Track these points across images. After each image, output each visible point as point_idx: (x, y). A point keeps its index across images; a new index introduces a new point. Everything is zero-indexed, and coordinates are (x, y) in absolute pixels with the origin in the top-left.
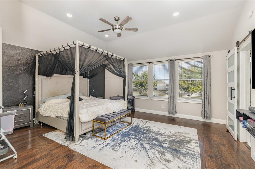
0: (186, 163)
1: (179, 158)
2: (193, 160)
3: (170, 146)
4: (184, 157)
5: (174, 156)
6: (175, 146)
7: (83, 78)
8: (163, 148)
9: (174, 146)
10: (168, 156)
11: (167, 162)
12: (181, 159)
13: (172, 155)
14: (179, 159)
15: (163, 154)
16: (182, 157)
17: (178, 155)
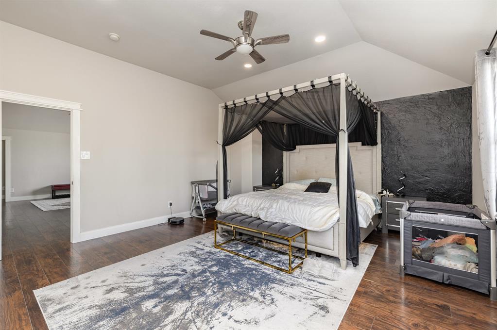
0: (80, 309)
1: (100, 307)
2: (70, 324)
3: (141, 311)
4: (92, 315)
5: (110, 303)
6: (134, 319)
7: (363, 145)
8: (144, 296)
9: (134, 315)
10: (118, 295)
11: (110, 289)
12: (94, 308)
13: (116, 301)
14: (97, 306)
15: (131, 291)
16: (94, 312)
17: (104, 309)
